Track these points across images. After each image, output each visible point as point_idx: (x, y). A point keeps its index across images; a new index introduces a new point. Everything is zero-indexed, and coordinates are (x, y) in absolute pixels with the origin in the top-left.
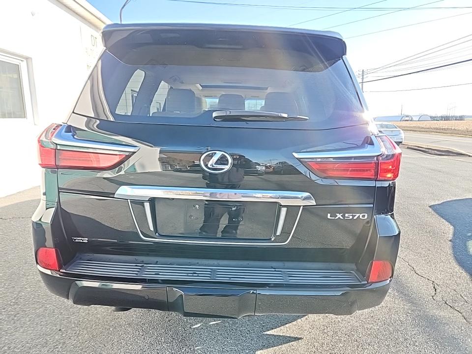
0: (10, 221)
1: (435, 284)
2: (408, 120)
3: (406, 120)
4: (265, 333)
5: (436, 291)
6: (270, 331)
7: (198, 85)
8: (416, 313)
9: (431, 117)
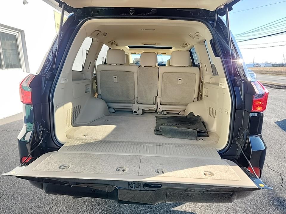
0: (12, 132)
1: (282, 175)
2: (258, 67)
3: (256, 67)
4: (172, 209)
5: (283, 180)
6: (175, 208)
7: (127, 47)
8: (271, 196)
9: (272, 65)
